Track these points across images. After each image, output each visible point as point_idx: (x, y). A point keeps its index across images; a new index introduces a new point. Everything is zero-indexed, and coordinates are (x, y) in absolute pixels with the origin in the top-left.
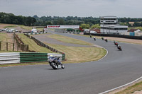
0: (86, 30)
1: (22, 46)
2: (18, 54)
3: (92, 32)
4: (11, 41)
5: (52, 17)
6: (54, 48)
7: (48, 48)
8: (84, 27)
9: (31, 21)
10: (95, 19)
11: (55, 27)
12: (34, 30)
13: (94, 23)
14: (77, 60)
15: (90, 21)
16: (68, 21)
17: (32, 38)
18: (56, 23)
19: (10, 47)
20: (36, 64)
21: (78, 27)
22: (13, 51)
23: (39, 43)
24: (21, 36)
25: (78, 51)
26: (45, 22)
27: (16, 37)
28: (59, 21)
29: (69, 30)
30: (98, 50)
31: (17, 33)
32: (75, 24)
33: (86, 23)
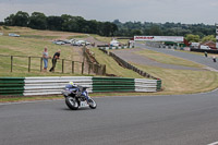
0: (194, 44)
1: (95, 67)
2: (89, 79)
3: (203, 47)
4: (79, 58)
5: (143, 23)
6: (144, 71)
7: (135, 70)
8: (191, 39)
9: (109, 29)
10: (209, 26)
11: (147, 39)
12: (114, 42)
13: (206, 33)
14: (180, 89)
15: (201, 30)
16: (166, 29)
17: (111, 55)
18: (147, 33)
19: (78, 69)
20: (117, 95)
21: (181, 39)
22: (82, 74)
23: (121, 63)
24: (93, 51)
25: (181, 75)
26: (131, 31)
27: (86, 54)
28: (153, 30)
29: (168, 44)
30: (212, 75)
31: (87, 47)
32: (177, 35)
33: (194, 32)
